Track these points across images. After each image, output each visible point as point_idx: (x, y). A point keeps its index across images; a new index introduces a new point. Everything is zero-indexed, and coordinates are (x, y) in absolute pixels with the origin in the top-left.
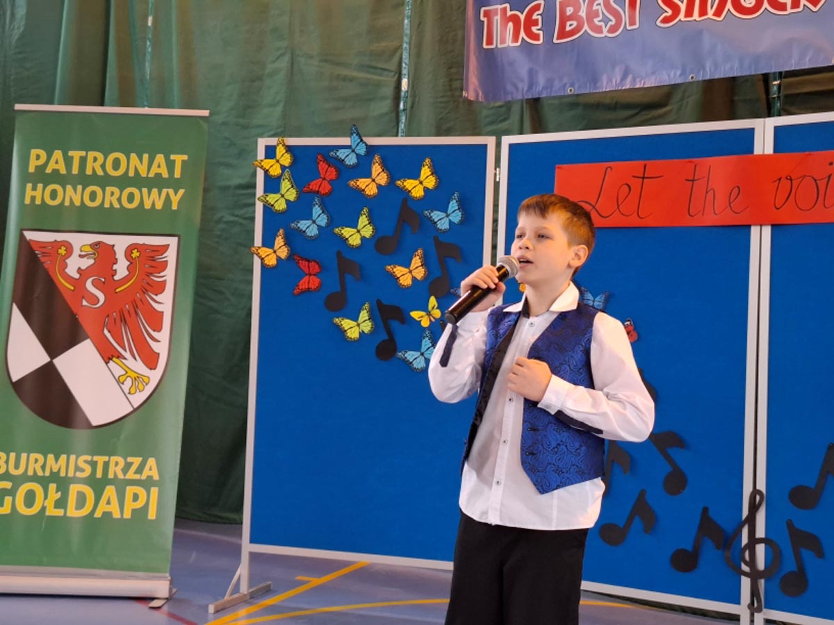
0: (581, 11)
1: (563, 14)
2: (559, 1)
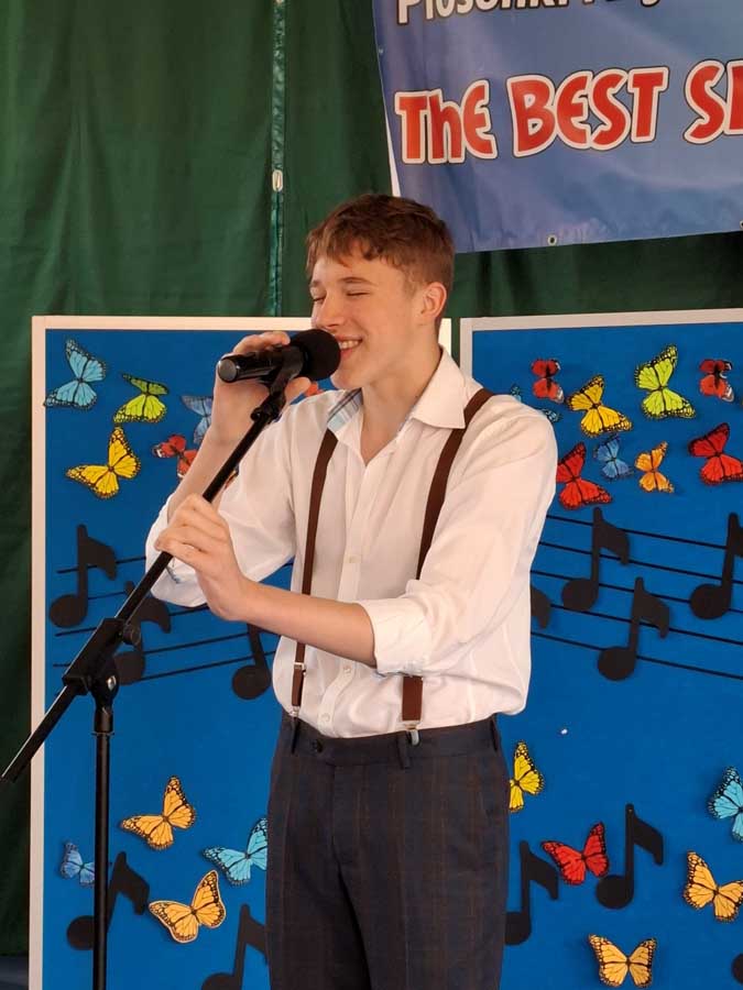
0: (550, 102)
1: (519, 104)
2: (510, 81)
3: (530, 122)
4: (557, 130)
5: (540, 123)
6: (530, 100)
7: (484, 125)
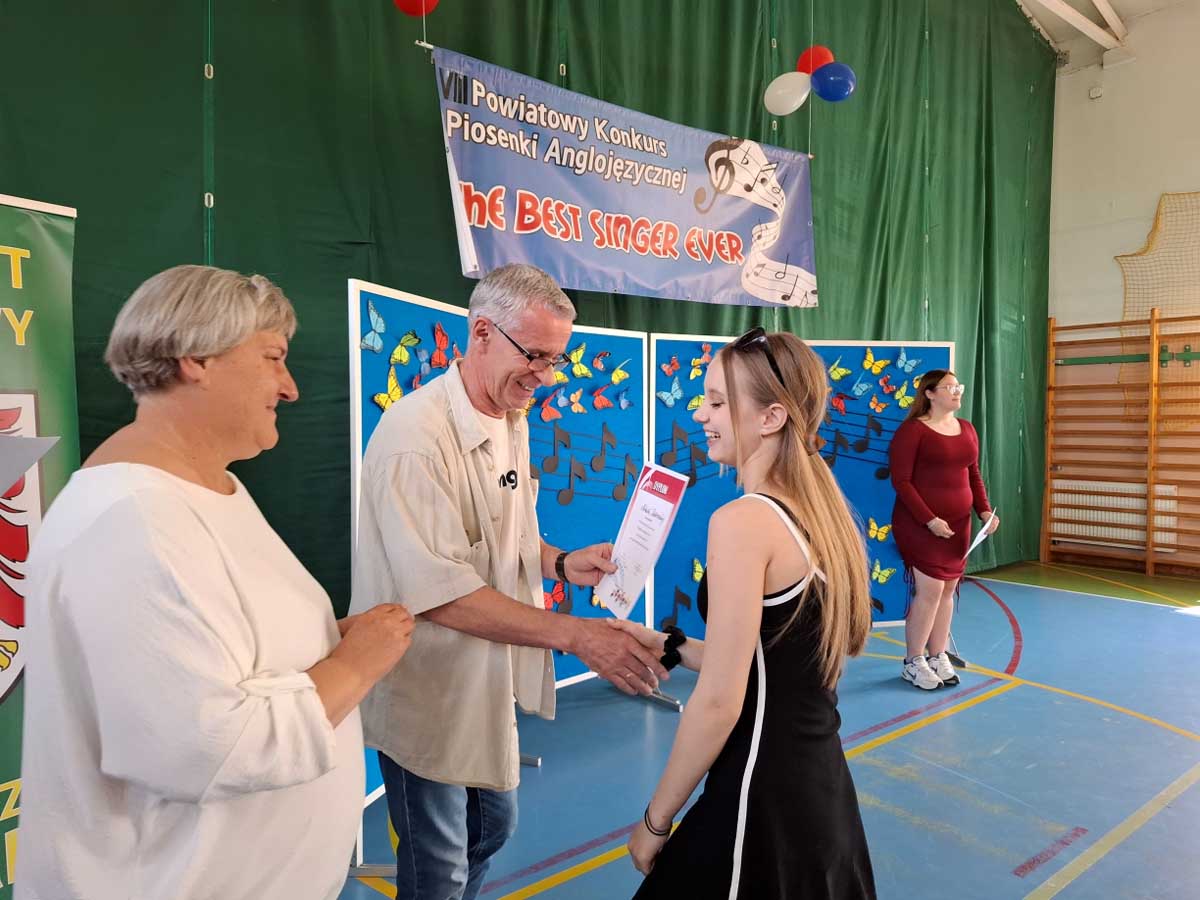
0: (539, 208)
1: (522, 206)
2: (519, 192)
3: (527, 216)
4: (542, 225)
5: (533, 219)
6: (528, 205)
7: (500, 210)
